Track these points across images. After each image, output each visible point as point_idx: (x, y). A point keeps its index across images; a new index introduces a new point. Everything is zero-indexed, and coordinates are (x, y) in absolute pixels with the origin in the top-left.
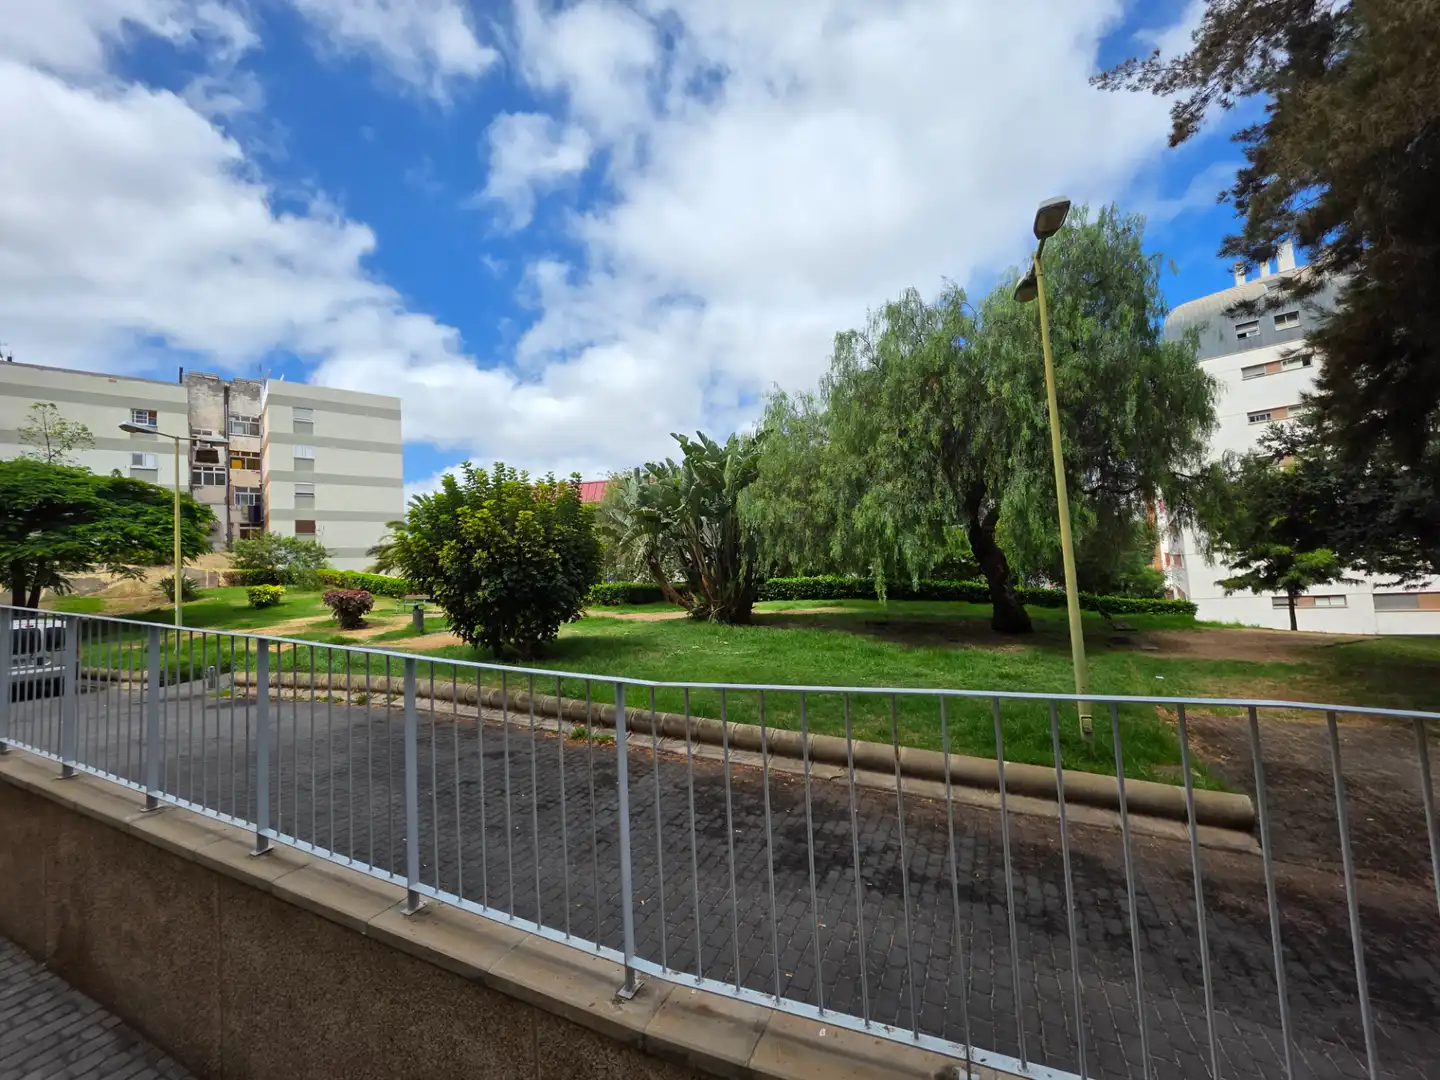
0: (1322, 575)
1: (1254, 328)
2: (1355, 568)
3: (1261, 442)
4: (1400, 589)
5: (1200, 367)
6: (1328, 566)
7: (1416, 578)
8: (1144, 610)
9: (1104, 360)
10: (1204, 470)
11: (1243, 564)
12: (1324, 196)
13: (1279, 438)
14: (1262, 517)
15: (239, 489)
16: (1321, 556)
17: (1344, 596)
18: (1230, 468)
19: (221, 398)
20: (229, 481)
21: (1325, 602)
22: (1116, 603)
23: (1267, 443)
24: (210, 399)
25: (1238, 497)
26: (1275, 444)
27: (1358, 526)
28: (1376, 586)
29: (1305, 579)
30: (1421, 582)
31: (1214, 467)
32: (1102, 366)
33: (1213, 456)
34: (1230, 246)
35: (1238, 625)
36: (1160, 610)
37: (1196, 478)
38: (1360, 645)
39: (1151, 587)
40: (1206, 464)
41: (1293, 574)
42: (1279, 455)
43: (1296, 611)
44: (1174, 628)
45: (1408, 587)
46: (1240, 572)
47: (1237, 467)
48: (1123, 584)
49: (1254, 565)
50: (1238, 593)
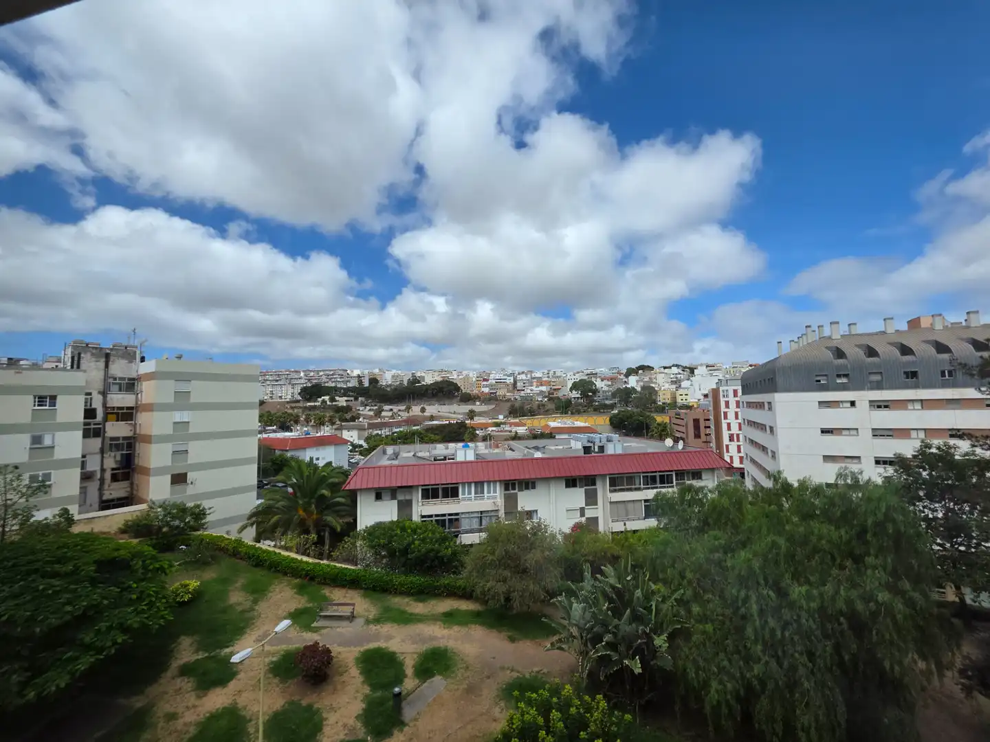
15: (112, 439)
19: (102, 364)
20: (105, 432)
24: (93, 364)
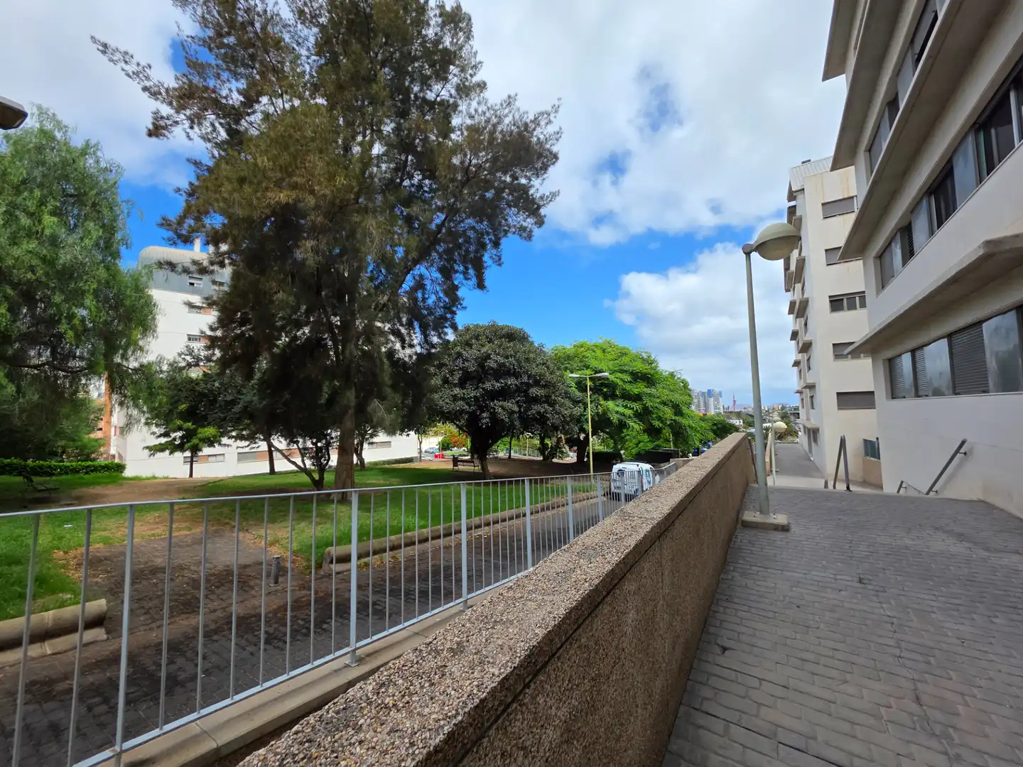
0: (211, 442)
1: (199, 282)
2: (230, 437)
3: (180, 355)
4: (247, 450)
5: (150, 293)
6: (215, 437)
7: (255, 443)
8: (78, 472)
9: (64, 257)
10: (142, 366)
11: (166, 435)
12: (224, 225)
13: (190, 354)
14: (175, 403)
16: (210, 431)
17: (223, 455)
18: (160, 368)
21: (214, 458)
22: (50, 467)
23: (183, 356)
25: (161, 388)
26: (188, 358)
27: (223, 413)
28: (238, 447)
29: (201, 444)
30: (256, 445)
31: (150, 364)
32: (61, 261)
33: (150, 358)
34: (165, 223)
35: (154, 477)
36: (92, 471)
37: (135, 370)
38: (221, 483)
39: (86, 453)
40: (145, 361)
41: (195, 441)
42: (189, 365)
43: (194, 465)
44: (98, 484)
45: (251, 448)
46: (163, 440)
47: (165, 368)
48: (60, 450)
49: (173, 435)
50: (159, 455)
